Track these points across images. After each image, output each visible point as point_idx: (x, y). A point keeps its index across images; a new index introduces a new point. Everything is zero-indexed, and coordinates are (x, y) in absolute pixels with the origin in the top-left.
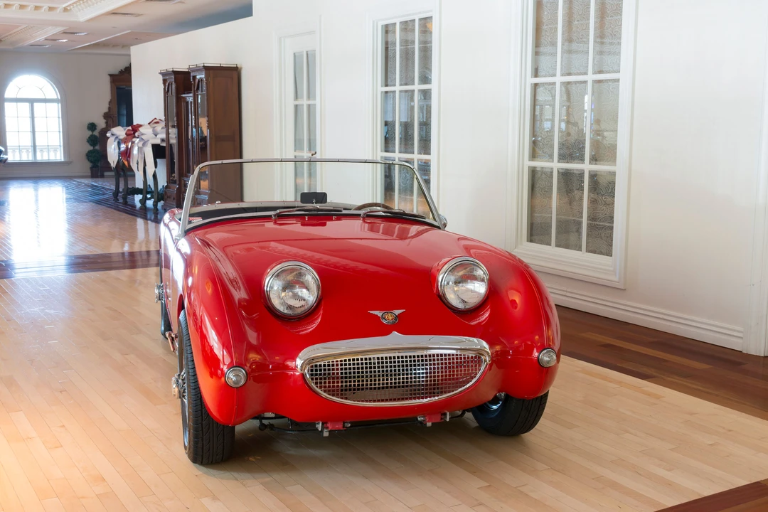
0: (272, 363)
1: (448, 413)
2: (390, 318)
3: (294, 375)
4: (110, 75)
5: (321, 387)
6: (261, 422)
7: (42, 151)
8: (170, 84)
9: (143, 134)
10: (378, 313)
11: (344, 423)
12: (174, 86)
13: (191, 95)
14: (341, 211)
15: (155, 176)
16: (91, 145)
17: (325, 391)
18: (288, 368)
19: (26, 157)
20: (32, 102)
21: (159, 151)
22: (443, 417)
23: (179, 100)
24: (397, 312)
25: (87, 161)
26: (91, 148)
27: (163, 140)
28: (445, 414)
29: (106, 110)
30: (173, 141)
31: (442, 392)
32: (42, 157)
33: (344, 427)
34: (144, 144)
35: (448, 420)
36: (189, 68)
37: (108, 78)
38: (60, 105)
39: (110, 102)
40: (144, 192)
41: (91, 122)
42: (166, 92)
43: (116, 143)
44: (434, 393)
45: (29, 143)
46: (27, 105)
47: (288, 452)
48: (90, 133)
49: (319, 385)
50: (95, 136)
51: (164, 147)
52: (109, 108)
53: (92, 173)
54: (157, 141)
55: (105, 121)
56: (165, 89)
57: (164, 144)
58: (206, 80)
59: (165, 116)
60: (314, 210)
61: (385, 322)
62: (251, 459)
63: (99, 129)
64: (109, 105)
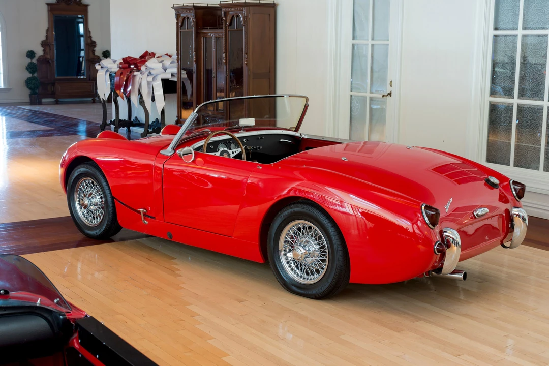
4: (48, 4)
8: (187, 18)
16: (30, 72)
21: (169, 86)
25: (26, 88)
26: (30, 75)
27: (173, 75)
29: (44, 38)
34: (153, 79)
36: (220, 4)
37: (46, 6)
39: (47, 31)
41: (30, 50)
48: (29, 60)
50: (34, 63)
51: (175, 82)
52: (47, 36)
53: (31, 100)
54: (168, 76)
55: (42, 49)
56: (177, 24)
57: (175, 79)
63: (37, 56)
64: (47, 33)
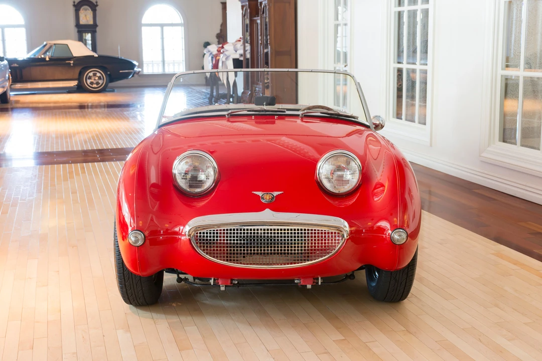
0: (162, 229)
1: (320, 278)
2: (268, 198)
3: (181, 239)
4: (222, 3)
5: (204, 250)
6: (178, 276)
7: (169, 64)
8: (246, 10)
9: (227, 51)
10: (260, 194)
11: (232, 280)
12: (248, 10)
13: (259, 18)
14: (284, 112)
15: (235, 84)
17: (207, 254)
18: (177, 233)
19: (158, 70)
20: (162, 26)
21: (238, 64)
22: (316, 281)
23: (252, 22)
24: (276, 193)
27: (241, 55)
28: (318, 279)
29: (218, 31)
30: (248, 56)
31: (305, 260)
32: (169, 70)
33: (231, 283)
34: (227, 59)
35: (320, 284)
37: (220, 6)
38: (183, 28)
39: (222, 25)
40: (228, 97)
41: (206, 41)
42: (244, 16)
43: (210, 58)
44: (298, 260)
45: (160, 59)
46: (159, 28)
47: (204, 302)
49: (202, 248)
51: (242, 61)
52: (221, 30)
54: (237, 56)
55: (217, 40)
56: (243, 13)
57: (242, 59)
58: (269, 5)
59: (243, 35)
60: (262, 111)
61: (263, 201)
62: (174, 305)
64: (221, 27)
